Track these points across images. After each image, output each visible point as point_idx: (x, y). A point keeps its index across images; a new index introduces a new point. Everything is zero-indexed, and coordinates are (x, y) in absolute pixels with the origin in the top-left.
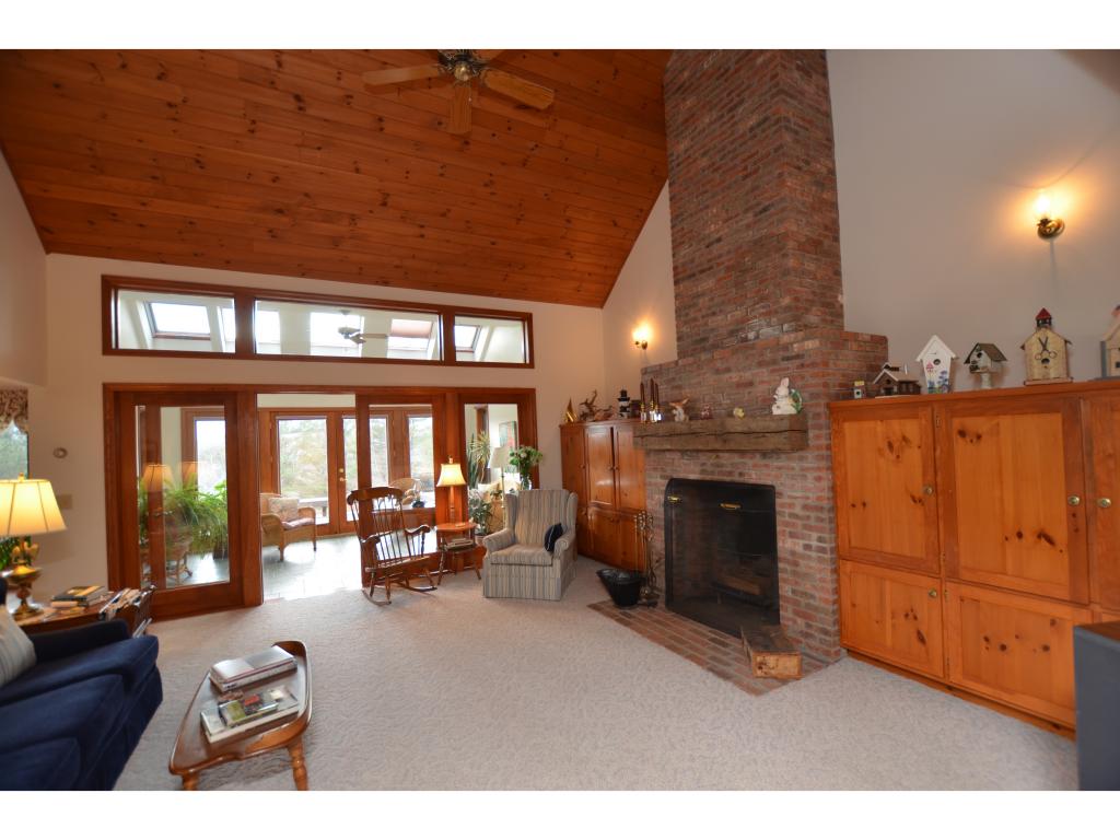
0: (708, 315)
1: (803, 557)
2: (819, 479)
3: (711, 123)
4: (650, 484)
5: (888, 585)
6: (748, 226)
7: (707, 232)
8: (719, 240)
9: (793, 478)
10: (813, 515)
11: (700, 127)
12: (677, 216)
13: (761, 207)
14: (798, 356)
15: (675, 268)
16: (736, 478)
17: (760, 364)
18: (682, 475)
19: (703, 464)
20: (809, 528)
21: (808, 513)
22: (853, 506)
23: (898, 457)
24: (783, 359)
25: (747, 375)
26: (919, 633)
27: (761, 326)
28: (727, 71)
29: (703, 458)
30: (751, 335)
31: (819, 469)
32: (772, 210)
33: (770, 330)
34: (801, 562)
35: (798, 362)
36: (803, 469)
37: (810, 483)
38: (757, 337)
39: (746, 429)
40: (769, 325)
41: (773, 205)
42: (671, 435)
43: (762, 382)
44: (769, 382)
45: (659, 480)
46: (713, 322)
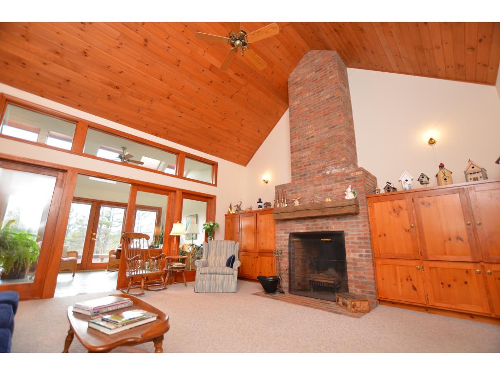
0: (307, 165)
1: (359, 260)
2: (365, 226)
3: (309, 96)
4: (278, 237)
5: (398, 268)
6: (326, 132)
7: (307, 134)
8: (313, 137)
9: (353, 226)
10: (362, 241)
11: (304, 97)
12: (293, 128)
13: (332, 126)
14: (353, 178)
15: (291, 147)
16: (325, 230)
17: (336, 182)
18: (296, 231)
19: (307, 225)
20: (361, 247)
21: (360, 241)
22: (380, 236)
23: (398, 214)
24: (346, 179)
25: (329, 187)
26: (413, 286)
27: (332, 169)
28: (317, 80)
29: (307, 222)
30: (328, 172)
31: (365, 222)
32: (337, 127)
34: (358, 263)
35: (353, 180)
36: (357, 223)
37: (361, 228)
38: (330, 173)
39: (334, 206)
40: (335, 168)
41: (336, 125)
42: (294, 212)
43: (337, 189)
44: (340, 188)
45: (283, 234)
46: (309, 168)
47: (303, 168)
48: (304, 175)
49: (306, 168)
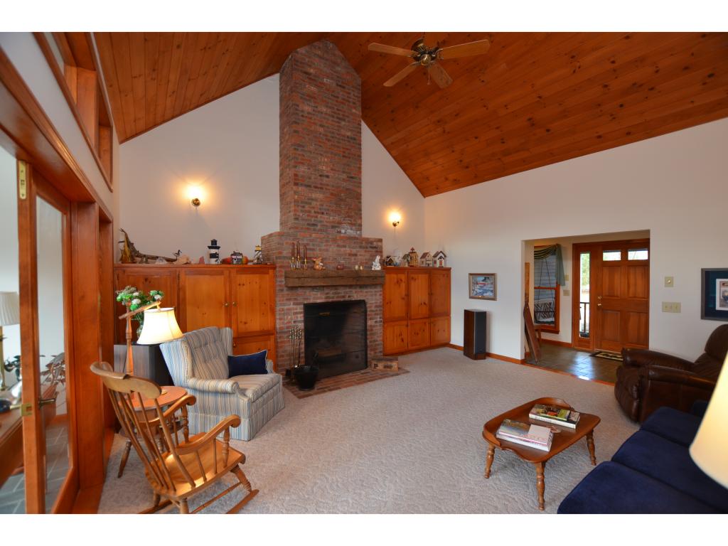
0: (318, 213)
1: (374, 326)
2: (380, 295)
3: (326, 113)
5: (395, 328)
6: (344, 180)
7: (320, 167)
8: (328, 177)
9: (372, 295)
10: (378, 309)
13: (350, 176)
14: (375, 247)
16: (347, 299)
17: (361, 247)
18: (312, 301)
19: (327, 294)
20: (376, 314)
22: (388, 303)
25: (354, 251)
26: (402, 339)
27: (348, 229)
28: (338, 97)
29: (326, 291)
30: (343, 231)
31: (381, 291)
33: (352, 231)
34: (374, 328)
35: (375, 250)
36: (375, 292)
37: (378, 297)
38: (345, 233)
40: (351, 229)
43: (360, 255)
44: (364, 255)
45: (292, 306)
46: (321, 217)
47: (313, 214)
48: (314, 225)
49: (317, 217)
